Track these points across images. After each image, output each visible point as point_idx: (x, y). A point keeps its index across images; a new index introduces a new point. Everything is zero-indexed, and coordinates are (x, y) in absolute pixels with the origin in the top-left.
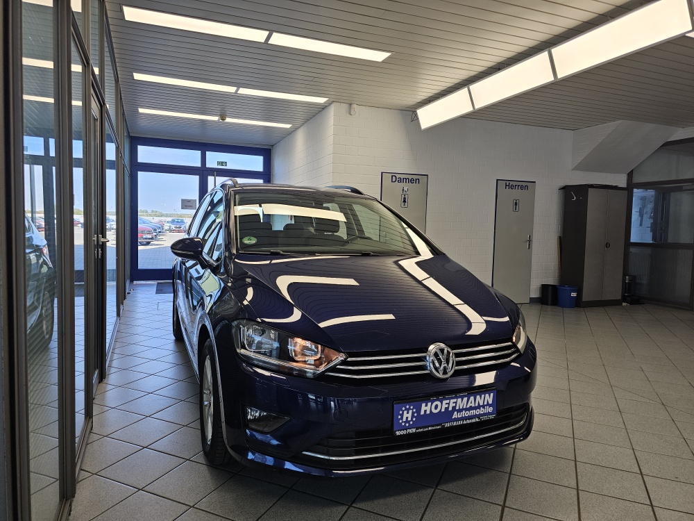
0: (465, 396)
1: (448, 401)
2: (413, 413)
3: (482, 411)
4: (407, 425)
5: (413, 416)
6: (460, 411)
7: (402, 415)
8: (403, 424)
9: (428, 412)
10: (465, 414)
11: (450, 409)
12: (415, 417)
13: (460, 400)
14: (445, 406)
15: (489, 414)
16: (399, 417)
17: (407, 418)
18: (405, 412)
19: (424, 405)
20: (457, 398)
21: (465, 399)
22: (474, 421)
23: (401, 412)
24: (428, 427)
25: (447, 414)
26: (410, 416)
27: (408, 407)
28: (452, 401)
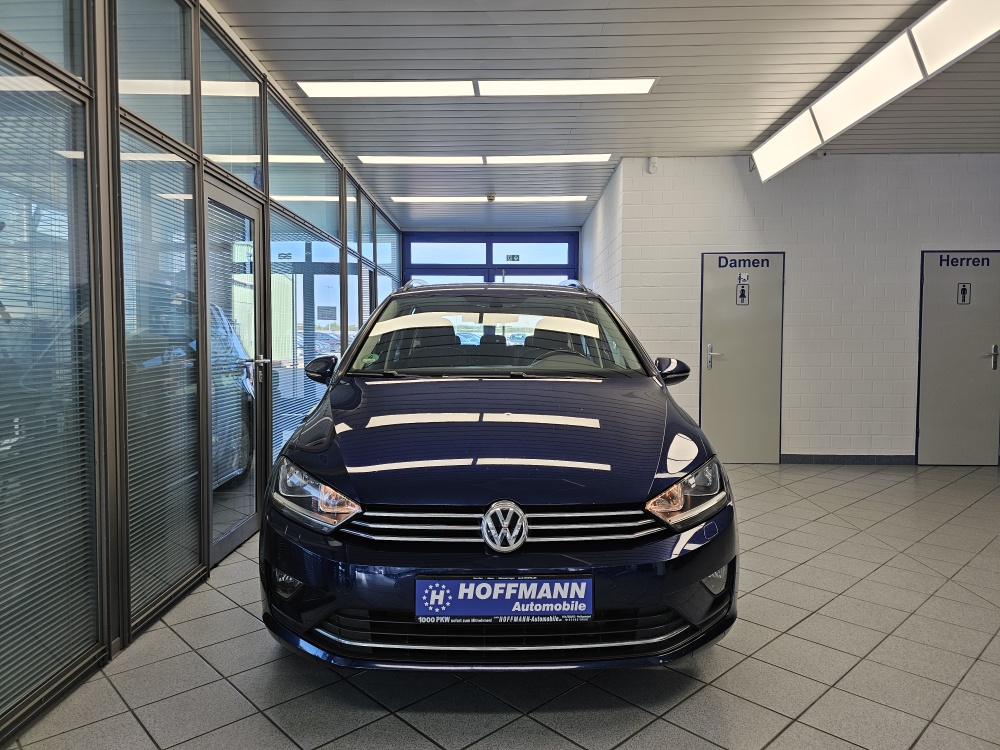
0: (533, 581)
1: (503, 585)
2: (446, 595)
3: (566, 607)
4: (437, 610)
5: (446, 599)
6: (524, 601)
7: (429, 596)
8: (431, 608)
9: (470, 597)
10: (531, 607)
11: (508, 596)
12: (450, 601)
13: (523, 586)
14: (497, 591)
15: (578, 613)
16: (424, 598)
17: (437, 601)
18: (434, 592)
19: (462, 586)
20: (520, 582)
21: (534, 586)
22: (551, 619)
23: (427, 592)
24: (470, 618)
25: (504, 603)
26: (441, 598)
27: (437, 585)
28: (510, 586)
